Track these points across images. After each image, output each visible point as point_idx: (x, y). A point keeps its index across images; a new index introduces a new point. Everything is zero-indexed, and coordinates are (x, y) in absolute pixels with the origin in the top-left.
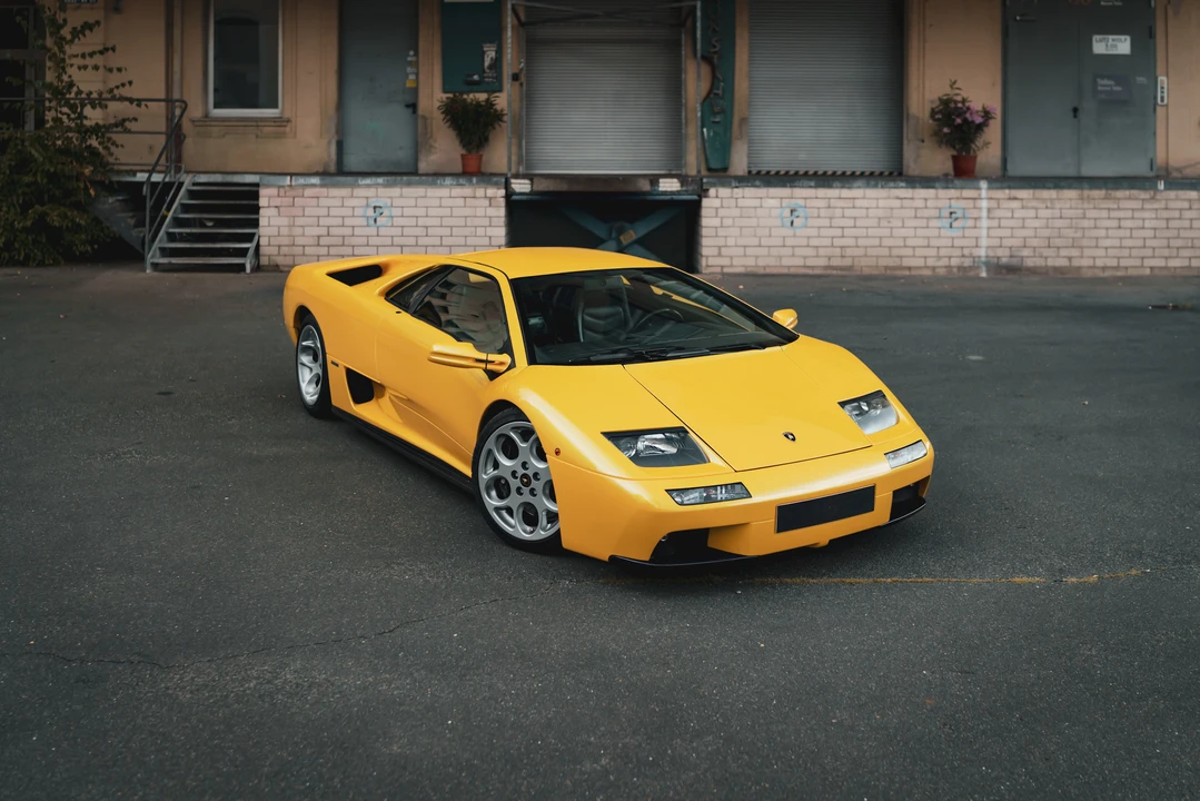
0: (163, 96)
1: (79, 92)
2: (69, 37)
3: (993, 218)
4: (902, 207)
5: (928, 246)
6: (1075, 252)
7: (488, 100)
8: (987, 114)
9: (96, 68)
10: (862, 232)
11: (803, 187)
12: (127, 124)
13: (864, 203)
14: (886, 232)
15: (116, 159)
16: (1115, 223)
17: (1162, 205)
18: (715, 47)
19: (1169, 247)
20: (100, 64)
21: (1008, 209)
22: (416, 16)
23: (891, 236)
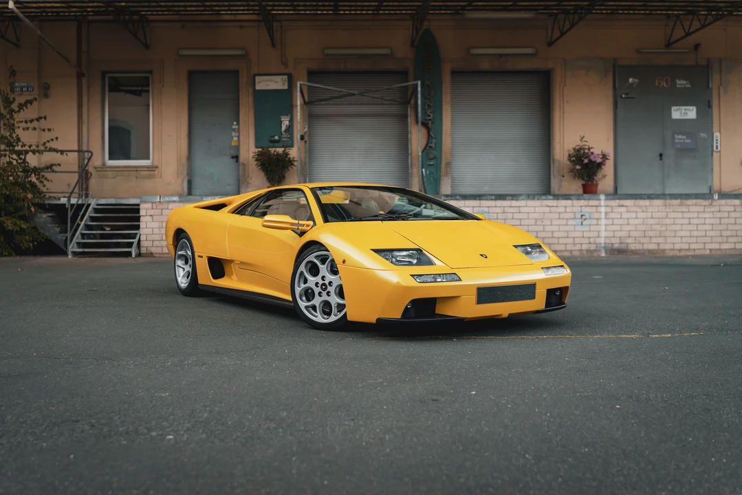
0: (76, 148)
1: (24, 145)
2: (17, 109)
3: (609, 219)
4: (551, 212)
5: (568, 237)
6: (661, 240)
7: (284, 151)
8: (604, 157)
9: (35, 129)
11: (487, 200)
12: (54, 168)
13: (526, 209)
14: (541, 228)
15: (47, 189)
16: (686, 221)
17: (717, 209)
18: (429, 116)
19: (721, 236)
20: (36, 126)
21: (618, 212)
22: (238, 99)
23: (544, 231)
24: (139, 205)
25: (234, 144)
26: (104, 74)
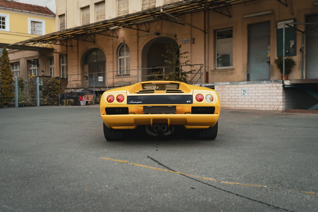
12: (193, 72)
24: (214, 86)
25: (268, 56)
26: (215, 31)
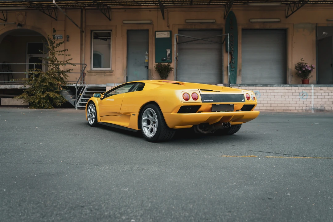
1: (58, 62)
3: (316, 96)
4: (288, 92)
5: (296, 104)
7: (168, 64)
8: (312, 68)
9: (63, 55)
10: (277, 99)
11: (259, 86)
12: (70, 71)
13: (277, 91)
15: (67, 80)
18: (232, 49)
21: (320, 93)
22: (148, 42)
23: (285, 101)
24: (106, 87)
25: (146, 61)
26: (92, 31)
